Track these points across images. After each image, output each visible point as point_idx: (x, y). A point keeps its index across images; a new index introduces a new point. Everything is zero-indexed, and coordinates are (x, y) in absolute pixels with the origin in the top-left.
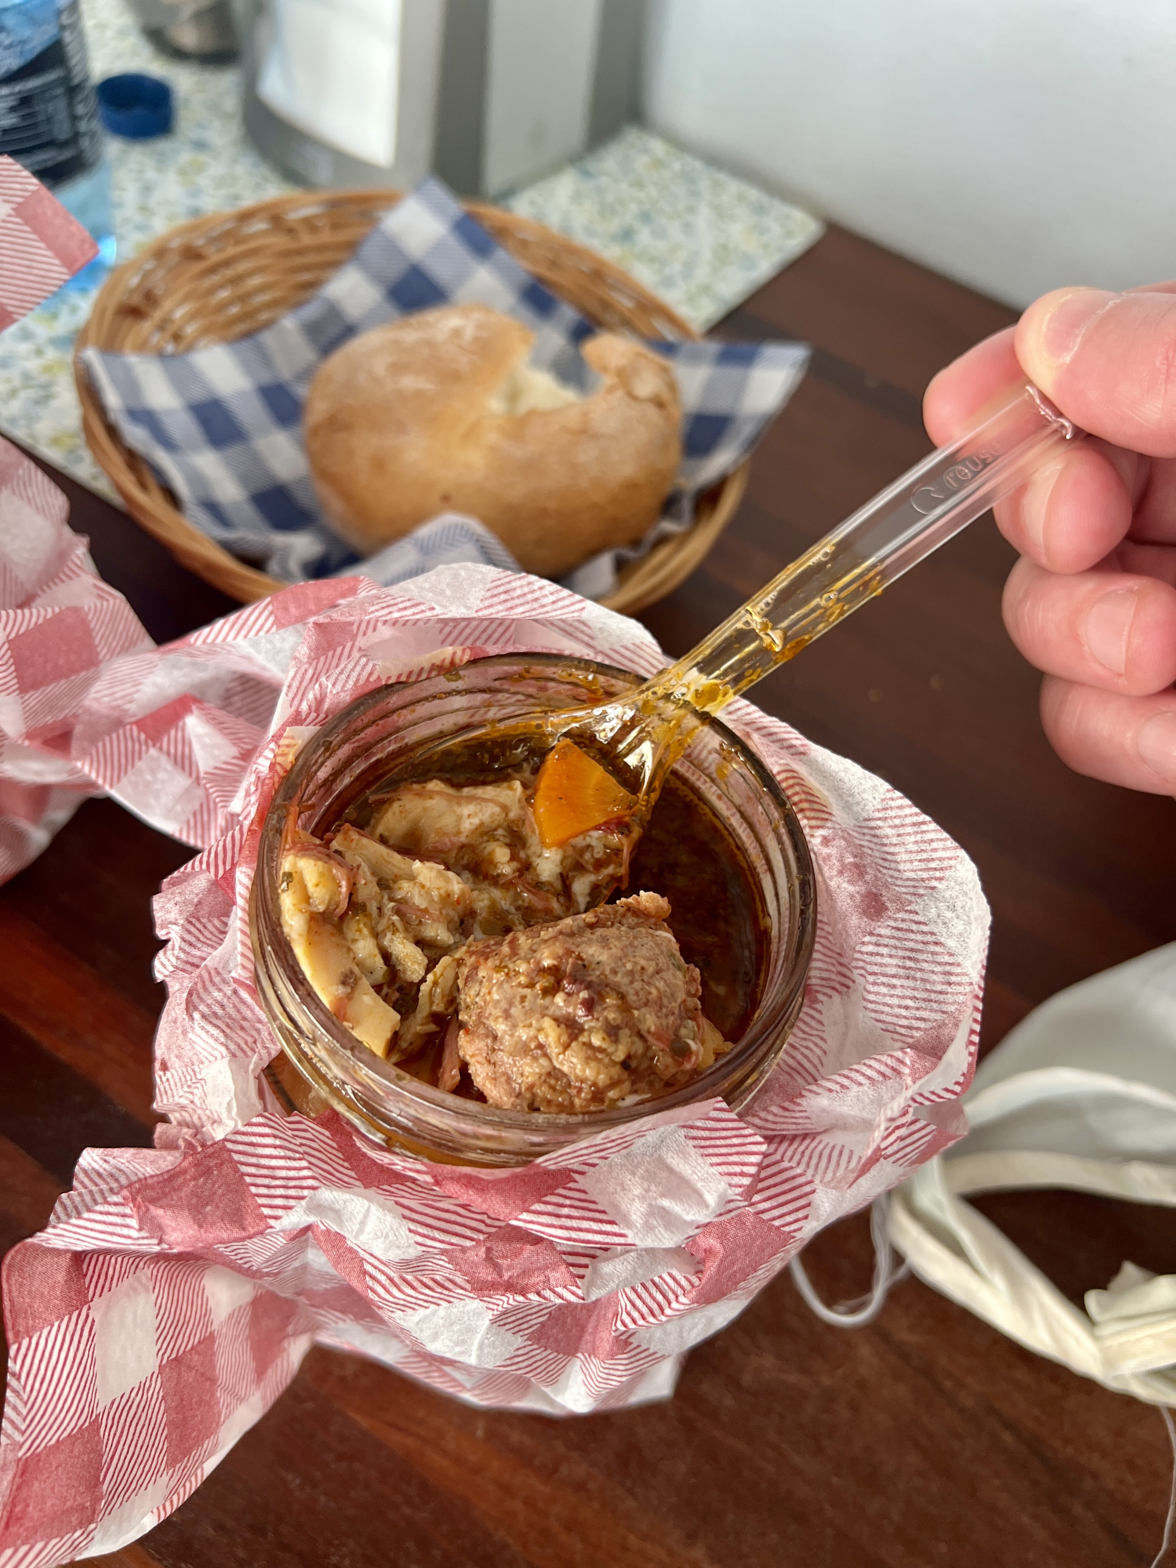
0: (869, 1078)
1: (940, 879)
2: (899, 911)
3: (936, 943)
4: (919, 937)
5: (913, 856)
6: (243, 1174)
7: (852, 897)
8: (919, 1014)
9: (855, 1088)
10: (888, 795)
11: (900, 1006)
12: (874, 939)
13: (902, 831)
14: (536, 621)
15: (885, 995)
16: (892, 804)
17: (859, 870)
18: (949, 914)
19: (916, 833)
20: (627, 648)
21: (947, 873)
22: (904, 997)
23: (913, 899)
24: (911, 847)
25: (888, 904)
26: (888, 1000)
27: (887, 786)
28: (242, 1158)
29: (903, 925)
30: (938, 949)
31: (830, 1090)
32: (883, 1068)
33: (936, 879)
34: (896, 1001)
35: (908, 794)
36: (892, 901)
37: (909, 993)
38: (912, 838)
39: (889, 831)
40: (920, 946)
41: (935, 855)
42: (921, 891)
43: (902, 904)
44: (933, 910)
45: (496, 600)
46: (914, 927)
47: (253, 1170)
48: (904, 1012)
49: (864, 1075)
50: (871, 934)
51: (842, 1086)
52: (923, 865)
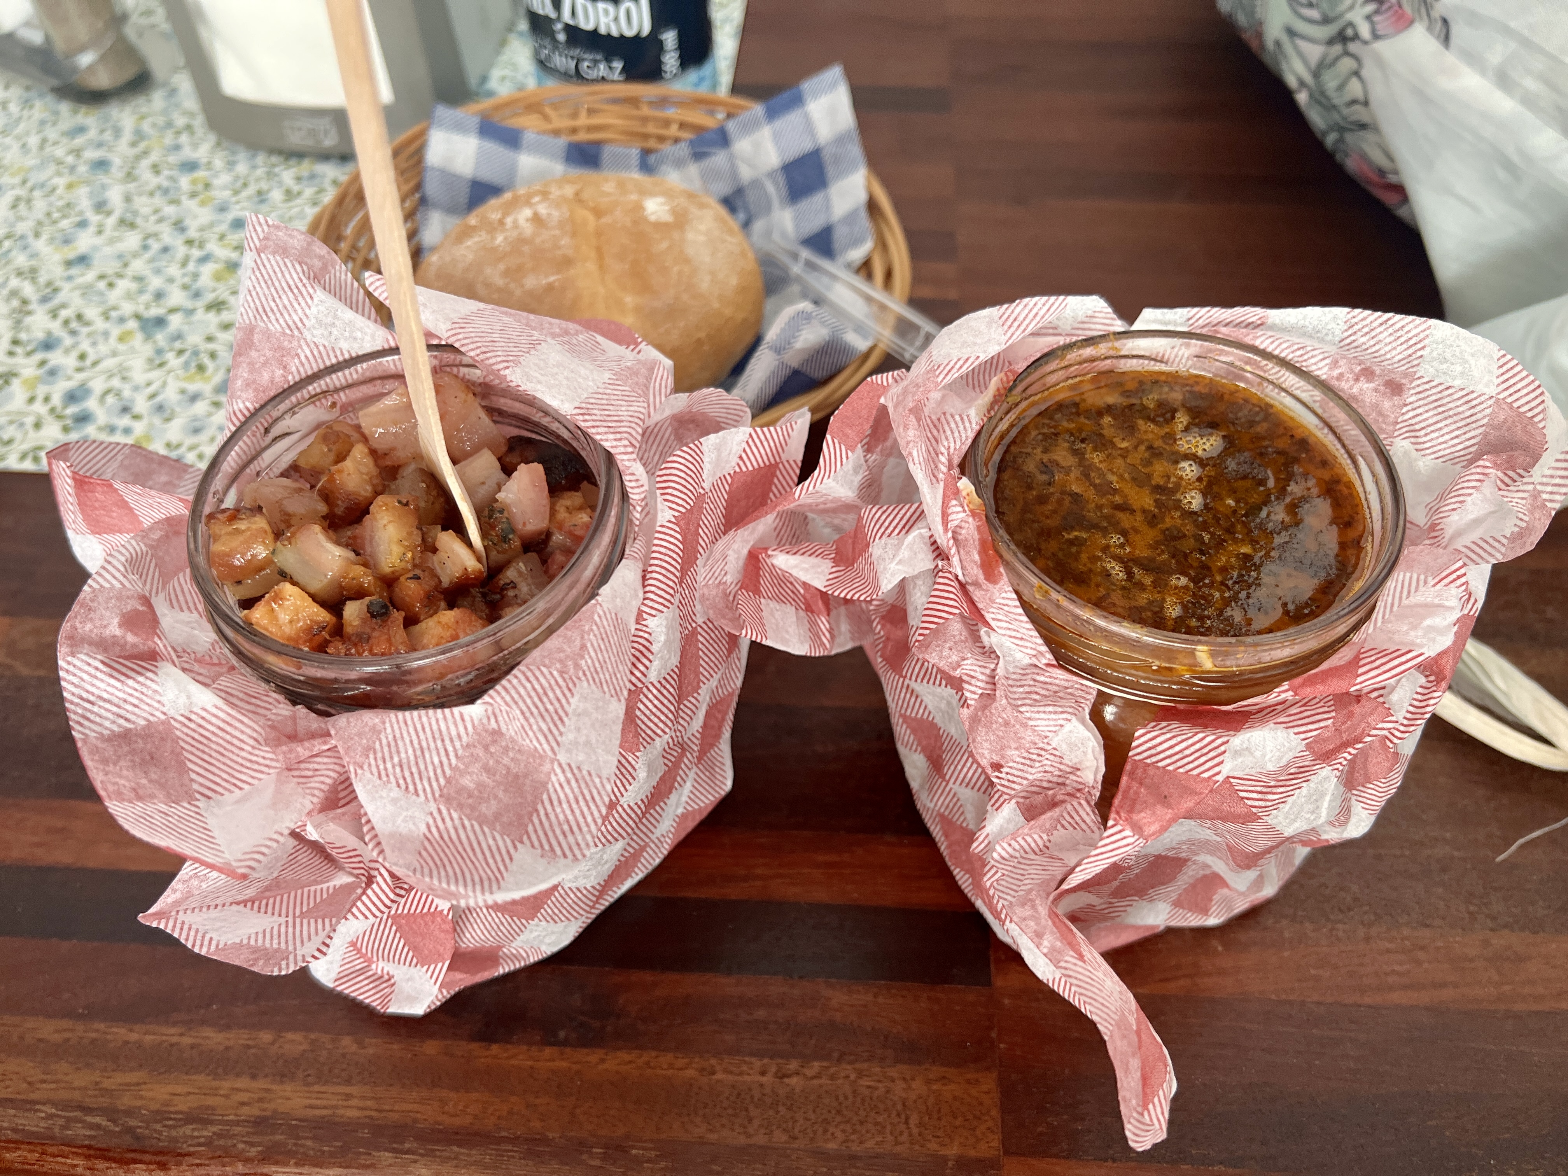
0: (1473, 487)
1: (1423, 348)
2: (1411, 382)
3: (1447, 388)
4: (1434, 391)
5: (1394, 344)
6: (1164, 767)
7: (1376, 390)
8: (1468, 436)
9: (1469, 499)
10: (1349, 316)
11: (1452, 439)
12: (1409, 407)
13: (1373, 334)
14: (1032, 334)
15: (1437, 438)
16: (1355, 320)
17: (1368, 373)
18: (1445, 366)
19: (1385, 329)
20: (1083, 323)
21: (1426, 342)
22: (1452, 431)
23: (1414, 369)
24: (1388, 340)
25: (1403, 381)
26: (1441, 440)
27: (1346, 310)
28: (1154, 759)
29: (1420, 389)
30: (1450, 391)
31: (1454, 510)
32: (1477, 477)
33: (1420, 350)
34: (1447, 437)
35: (1365, 307)
36: (1405, 378)
37: (1453, 427)
38: (1386, 334)
39: (1364, 339)
40: (1439, 396)
41: (1410, 335)
42: (1415, 362)
43: (1412, 377)
44: (1431, 370)
45: (1013, 329)
46: (1427, 386)
47: (1168, 761)
48: (1456, 441)
49: (1468, 488)
50: (1406, 405)
51: (1460, 502)
52: (1405, 346)
